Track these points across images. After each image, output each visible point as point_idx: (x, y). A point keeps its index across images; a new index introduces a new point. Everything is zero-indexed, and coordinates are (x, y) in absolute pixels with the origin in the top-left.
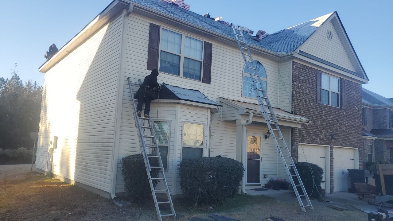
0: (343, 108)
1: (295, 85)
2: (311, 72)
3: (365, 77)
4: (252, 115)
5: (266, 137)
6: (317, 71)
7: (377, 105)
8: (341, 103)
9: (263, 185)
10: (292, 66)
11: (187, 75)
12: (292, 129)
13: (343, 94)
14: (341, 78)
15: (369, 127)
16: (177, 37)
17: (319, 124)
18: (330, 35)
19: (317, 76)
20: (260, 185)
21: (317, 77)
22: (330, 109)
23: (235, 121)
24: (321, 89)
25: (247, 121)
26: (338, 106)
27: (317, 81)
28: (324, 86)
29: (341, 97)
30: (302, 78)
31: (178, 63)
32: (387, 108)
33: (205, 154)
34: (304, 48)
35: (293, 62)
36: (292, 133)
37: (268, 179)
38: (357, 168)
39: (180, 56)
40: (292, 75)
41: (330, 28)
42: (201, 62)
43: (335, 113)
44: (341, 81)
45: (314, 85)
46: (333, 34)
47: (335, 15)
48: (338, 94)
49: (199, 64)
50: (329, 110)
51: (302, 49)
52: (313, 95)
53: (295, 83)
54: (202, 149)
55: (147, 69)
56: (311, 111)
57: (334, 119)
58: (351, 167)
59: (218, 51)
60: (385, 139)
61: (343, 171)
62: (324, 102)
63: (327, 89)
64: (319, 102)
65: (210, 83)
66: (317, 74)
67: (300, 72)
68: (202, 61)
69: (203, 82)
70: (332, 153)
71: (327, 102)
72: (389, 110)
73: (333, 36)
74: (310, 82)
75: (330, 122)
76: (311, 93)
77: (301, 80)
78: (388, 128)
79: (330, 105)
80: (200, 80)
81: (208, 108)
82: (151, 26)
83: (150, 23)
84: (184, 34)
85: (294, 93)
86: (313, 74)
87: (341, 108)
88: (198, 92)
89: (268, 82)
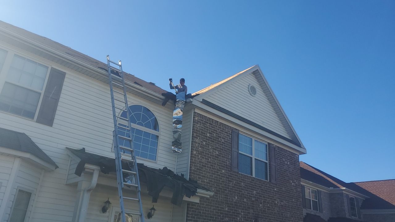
0: (273, 181)
1: (196, 142)
2: (223, 129)
3: (302, 146)
6: (232, 129)
8: (270, 175)
10: (194, 117)
13: (273, 164)
14: (269, 143)
17: (234, 201)
18: (253, 90)
19: (232, 135)
21: (231, 137)
22: (254, 181)
24: (238, 153)
26: (266, 179)
27: (231, 141)
28: (244, 150)
29: (270, 167)
30: (208, 135)
32: (344, 192)
36: (188, 210)
40: (193, 129)
41: (253, 82)
42: (40, 94)
43: (261, 187)
45: (227, 147)
50: (251, 182)
52: (225, 159)
56: (222, 182)
57: (259, 196)
62: (244, 171)
63: (248, 155)
64: (235, 170)
65: (51, 125)
66: (232, 132)
67: (205, 126)
68: (43, 92)
71: (248, 172)
73: (257, 92)
74: (220, 142)
75: (253, 199)
76: (222, 157)
77: (207, 137)
78: (347, 216)
79: (254, 176)
80: (33, 118)
81: (15, 157)
84: (12, 51)
85: (195, 153)
86: (225, 132)
87: (270, 181)
88: (23, 134)
89: (161, 137)
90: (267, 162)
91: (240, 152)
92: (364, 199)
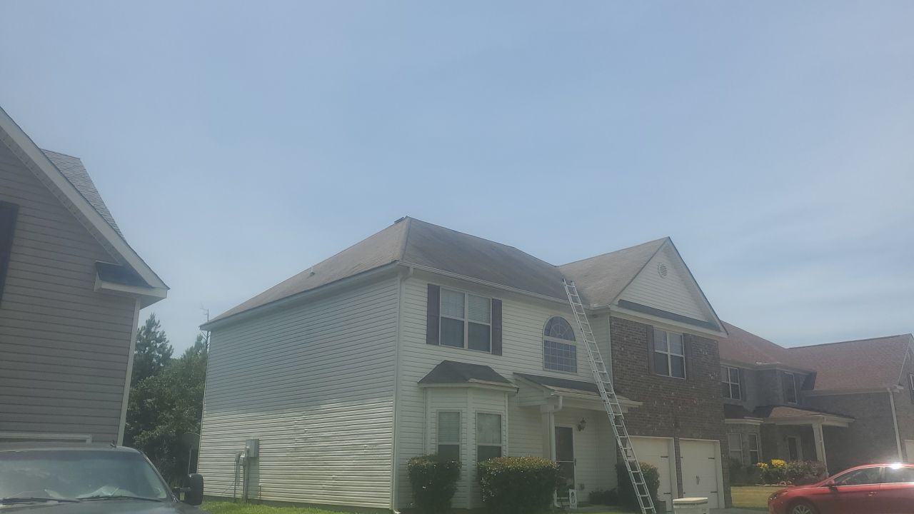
0: (691, 378)
2: (638, 329)
3: (722, 329)
4: (561, 398)
5: (580, 428)
6: (647, 325)
8: (686, 371)
10: (611, 323)
11: (473, 346)
13: (690, 358)
14: (684, 334)
15: (751, 402)
16: (459, 297)
17: (655, 405)
18: (662, 271)
19: (647, 334)
22: (671, 381)
23: (539, 406)
24: (654, 352)
25: (556, 407)
26: (683, 376)
28: (659, 348)
29: (686, 362)
30: (625, 339)
31: (460, 330)
32: (777, 368)
33: (505, 454)
34: (627, 295)
35: (611, 317)
38: (720, 472)
39: (463, 322)
40: (611, 336)
41: (663, 259)
42: (489, 327)
43: (679, 387)
44: (684, 338)
45: (643, 348)
46: (668, 268)
47: (669, 242)
48: (681, 359)
49: (486, 330)
50: (669, 383)
51: (624, 297)
52: (643, 362)
54: (500, 447)
55: (428, 343)
56: (642, 387)
59: (509, 309)
60: (777, 423)
63: (664, 352)
64: (653, 373)
65: (501, 355)
67: (621, 330)
69: (493, 353)
70: (677, 449)
71: (666, 373)
72: (782, 372)
73: (669, 271)
74: (637, 344)
76: (640, 360)
77: (624, 342)
78: (782, 403)
79: (671, 375)
80: (489, 351)
81: (505, 392)
83: (428, 284)
84: (467, 293)
86: (640, 332)
87: (687, 378)
88: (487, 367)
89: (578, 347)
90: (683, 356)
91: (656, 351)
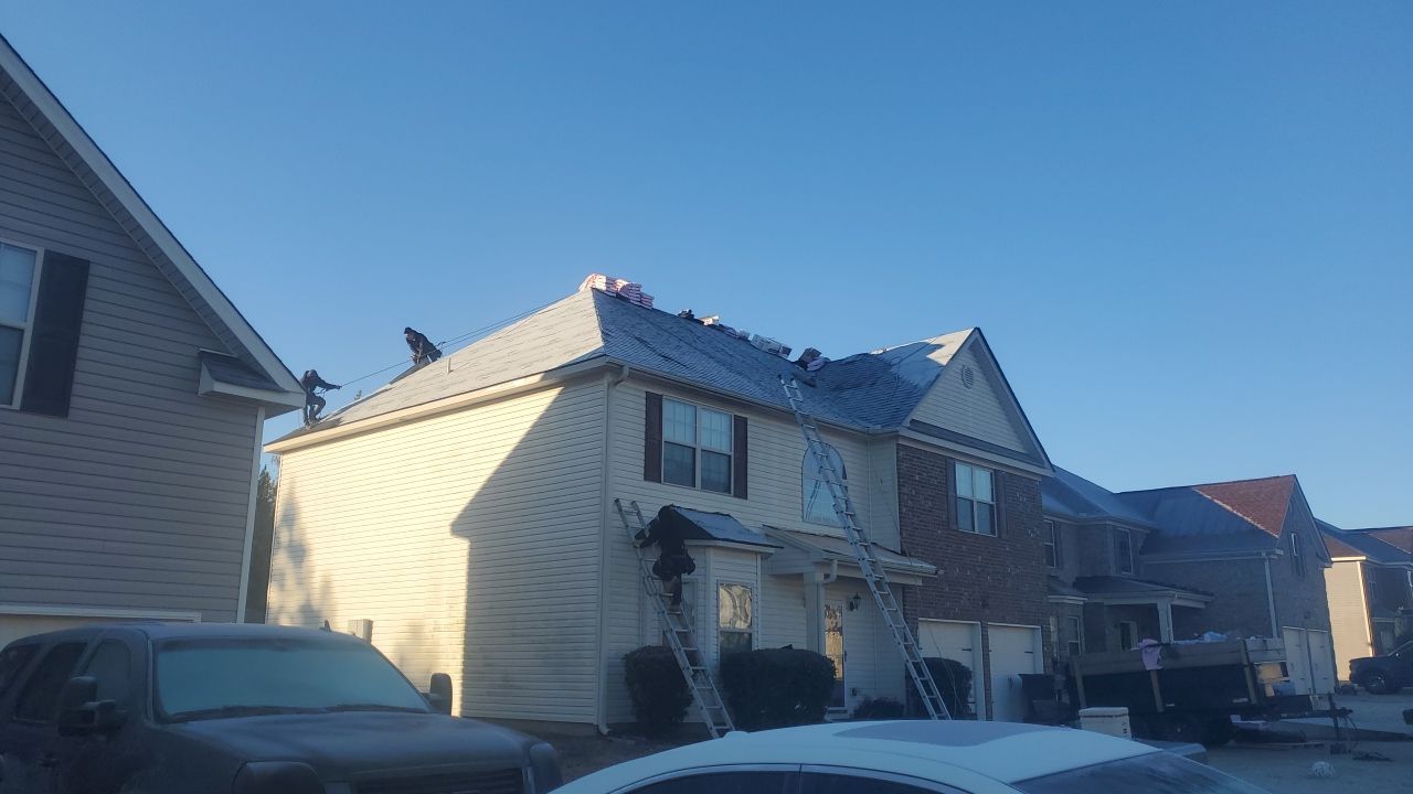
0: (1004, 536)
1: (904, 494)
2: (934, 463)
3: (1047, 464)
4: (836, 562)
5: (852, 607)
6: (946, 458)
7: (1085, 515)
9: (851, 711)
10: (898, 453)
11: (708, 485)
12: (904, 587)
13: (1002, 505)
14: (995, 472)
15: (1069, 571)
16: (690, 411)
17: (956, 575)
18: (967, 377)
19: (946, 470)
20: (845, 711)
21: (946, 473)
22: (977, 540)
23: (801, 575)
24: (956, 498)
25: (827, 576)
26: (993, 533)
27: (947, 480)
28: (963, 489)
29: (998, 511)
30: (917, 477)
31: (690, 461)
32: (1108, 522)
33: (758, 645)
34: (921, 413)
35: (898, 445)
36: (904, 596)
37: (860, 698)
38: (1040, 671)
39: (694, 449)
40: (898, 473)
41: (968, 361)
42: (730, 456)
43: (987, 549)
44: (997, 478)
45: (941, 491)
46: (975, 373)
47: (978, 335)
48: (991, 506)
49: (724, 461)
50: (974, 543)
51: (918, 415)
52: (940, 512)
53: (905, 490)
54: (750, 635)
55: (645, 479)
56: (939, 548)
57: (986, 563)
58: (1029, 671)
59: (757, 429)
60: (1106, 602)
61: (1010, 680)
62: (964, 525)
63: (969, 496)
64: (954, 527)
65: (746, 498)
66: (946, 466)
67: (912, 465)
68: (732, 453)
69: (735, 496)
70: (985, 638)
71: (970, 527)
72: (1114, 527)
73: (975, 378)
74: (932, 485)
75: (978, 569)
76: (937, 509)
77: (916, 481)
78: (1113, 573)
79: (977, 531)
80: (730, 493)
81: (756, 553)
82: (649, 396)
83: (646, 393)
84: (700, 404)
85: (904, 510)
87: (1000, 536)
88: (728, 516)
89: (850, 488)
90: (994, 503)
91: (958, 494)
92: (1148, 532)
